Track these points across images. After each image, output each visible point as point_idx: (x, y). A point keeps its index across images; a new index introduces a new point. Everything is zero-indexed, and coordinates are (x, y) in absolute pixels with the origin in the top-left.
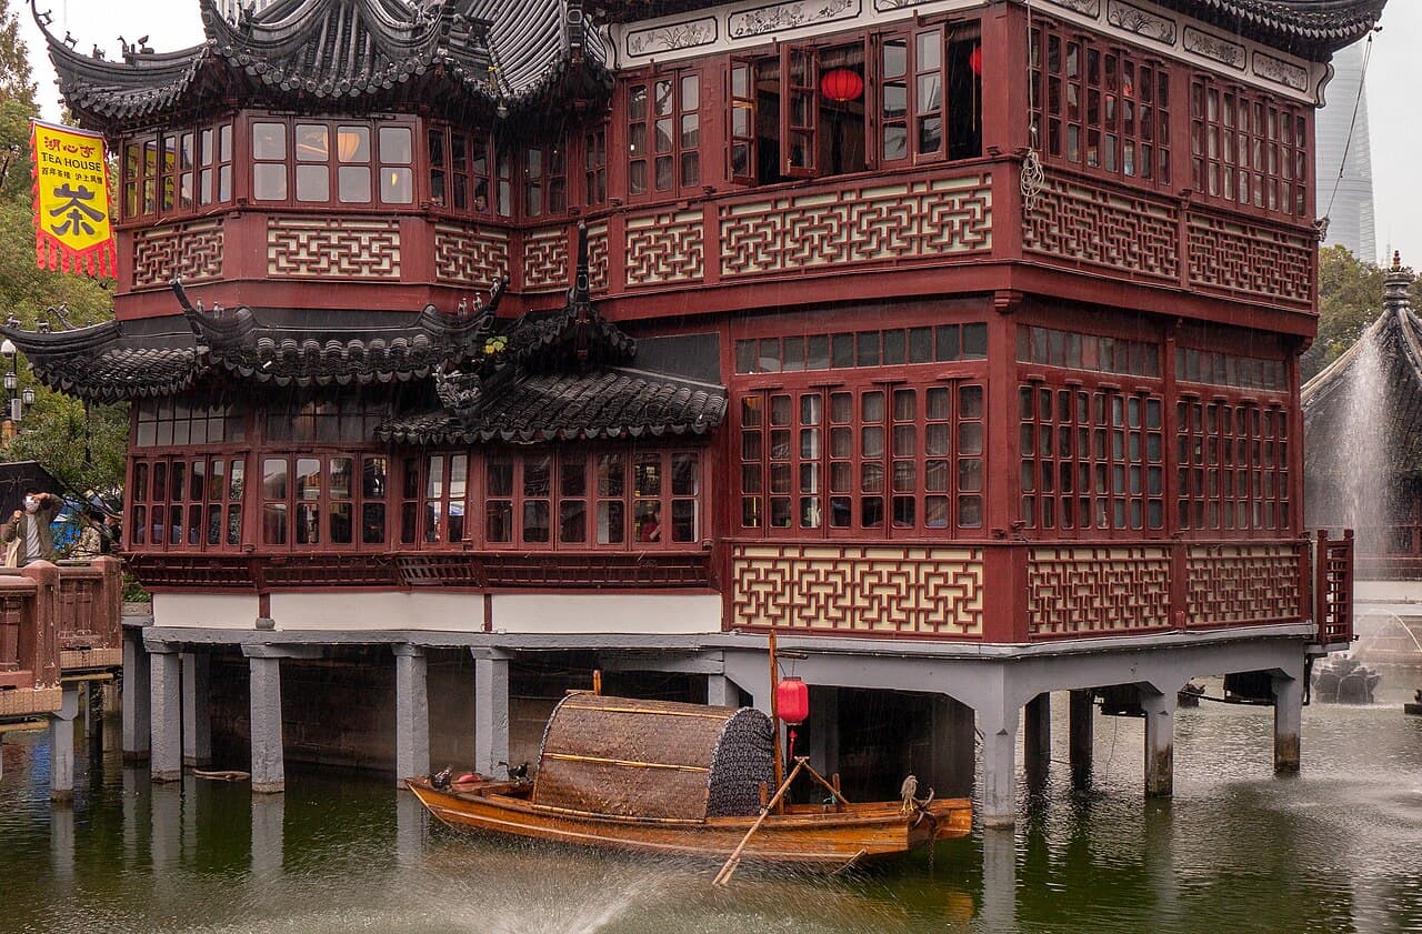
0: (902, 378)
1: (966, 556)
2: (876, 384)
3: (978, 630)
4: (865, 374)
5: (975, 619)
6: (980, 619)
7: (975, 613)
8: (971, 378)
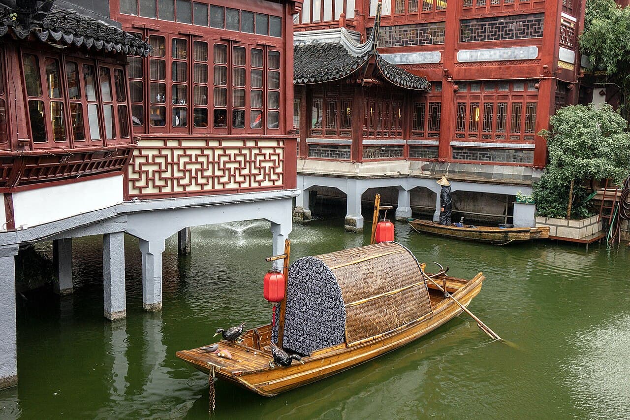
0: (238, 39)
1: (274, 144)
2: (222, 39)
3: (279, 183)
4: (215, 32)
5: (279, 177)
6: (281, 176)
7: (278, 174)
8: (274, 47)
